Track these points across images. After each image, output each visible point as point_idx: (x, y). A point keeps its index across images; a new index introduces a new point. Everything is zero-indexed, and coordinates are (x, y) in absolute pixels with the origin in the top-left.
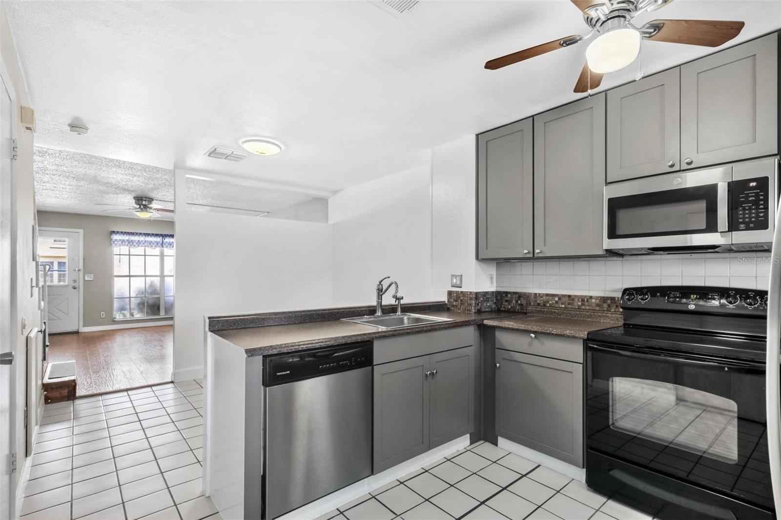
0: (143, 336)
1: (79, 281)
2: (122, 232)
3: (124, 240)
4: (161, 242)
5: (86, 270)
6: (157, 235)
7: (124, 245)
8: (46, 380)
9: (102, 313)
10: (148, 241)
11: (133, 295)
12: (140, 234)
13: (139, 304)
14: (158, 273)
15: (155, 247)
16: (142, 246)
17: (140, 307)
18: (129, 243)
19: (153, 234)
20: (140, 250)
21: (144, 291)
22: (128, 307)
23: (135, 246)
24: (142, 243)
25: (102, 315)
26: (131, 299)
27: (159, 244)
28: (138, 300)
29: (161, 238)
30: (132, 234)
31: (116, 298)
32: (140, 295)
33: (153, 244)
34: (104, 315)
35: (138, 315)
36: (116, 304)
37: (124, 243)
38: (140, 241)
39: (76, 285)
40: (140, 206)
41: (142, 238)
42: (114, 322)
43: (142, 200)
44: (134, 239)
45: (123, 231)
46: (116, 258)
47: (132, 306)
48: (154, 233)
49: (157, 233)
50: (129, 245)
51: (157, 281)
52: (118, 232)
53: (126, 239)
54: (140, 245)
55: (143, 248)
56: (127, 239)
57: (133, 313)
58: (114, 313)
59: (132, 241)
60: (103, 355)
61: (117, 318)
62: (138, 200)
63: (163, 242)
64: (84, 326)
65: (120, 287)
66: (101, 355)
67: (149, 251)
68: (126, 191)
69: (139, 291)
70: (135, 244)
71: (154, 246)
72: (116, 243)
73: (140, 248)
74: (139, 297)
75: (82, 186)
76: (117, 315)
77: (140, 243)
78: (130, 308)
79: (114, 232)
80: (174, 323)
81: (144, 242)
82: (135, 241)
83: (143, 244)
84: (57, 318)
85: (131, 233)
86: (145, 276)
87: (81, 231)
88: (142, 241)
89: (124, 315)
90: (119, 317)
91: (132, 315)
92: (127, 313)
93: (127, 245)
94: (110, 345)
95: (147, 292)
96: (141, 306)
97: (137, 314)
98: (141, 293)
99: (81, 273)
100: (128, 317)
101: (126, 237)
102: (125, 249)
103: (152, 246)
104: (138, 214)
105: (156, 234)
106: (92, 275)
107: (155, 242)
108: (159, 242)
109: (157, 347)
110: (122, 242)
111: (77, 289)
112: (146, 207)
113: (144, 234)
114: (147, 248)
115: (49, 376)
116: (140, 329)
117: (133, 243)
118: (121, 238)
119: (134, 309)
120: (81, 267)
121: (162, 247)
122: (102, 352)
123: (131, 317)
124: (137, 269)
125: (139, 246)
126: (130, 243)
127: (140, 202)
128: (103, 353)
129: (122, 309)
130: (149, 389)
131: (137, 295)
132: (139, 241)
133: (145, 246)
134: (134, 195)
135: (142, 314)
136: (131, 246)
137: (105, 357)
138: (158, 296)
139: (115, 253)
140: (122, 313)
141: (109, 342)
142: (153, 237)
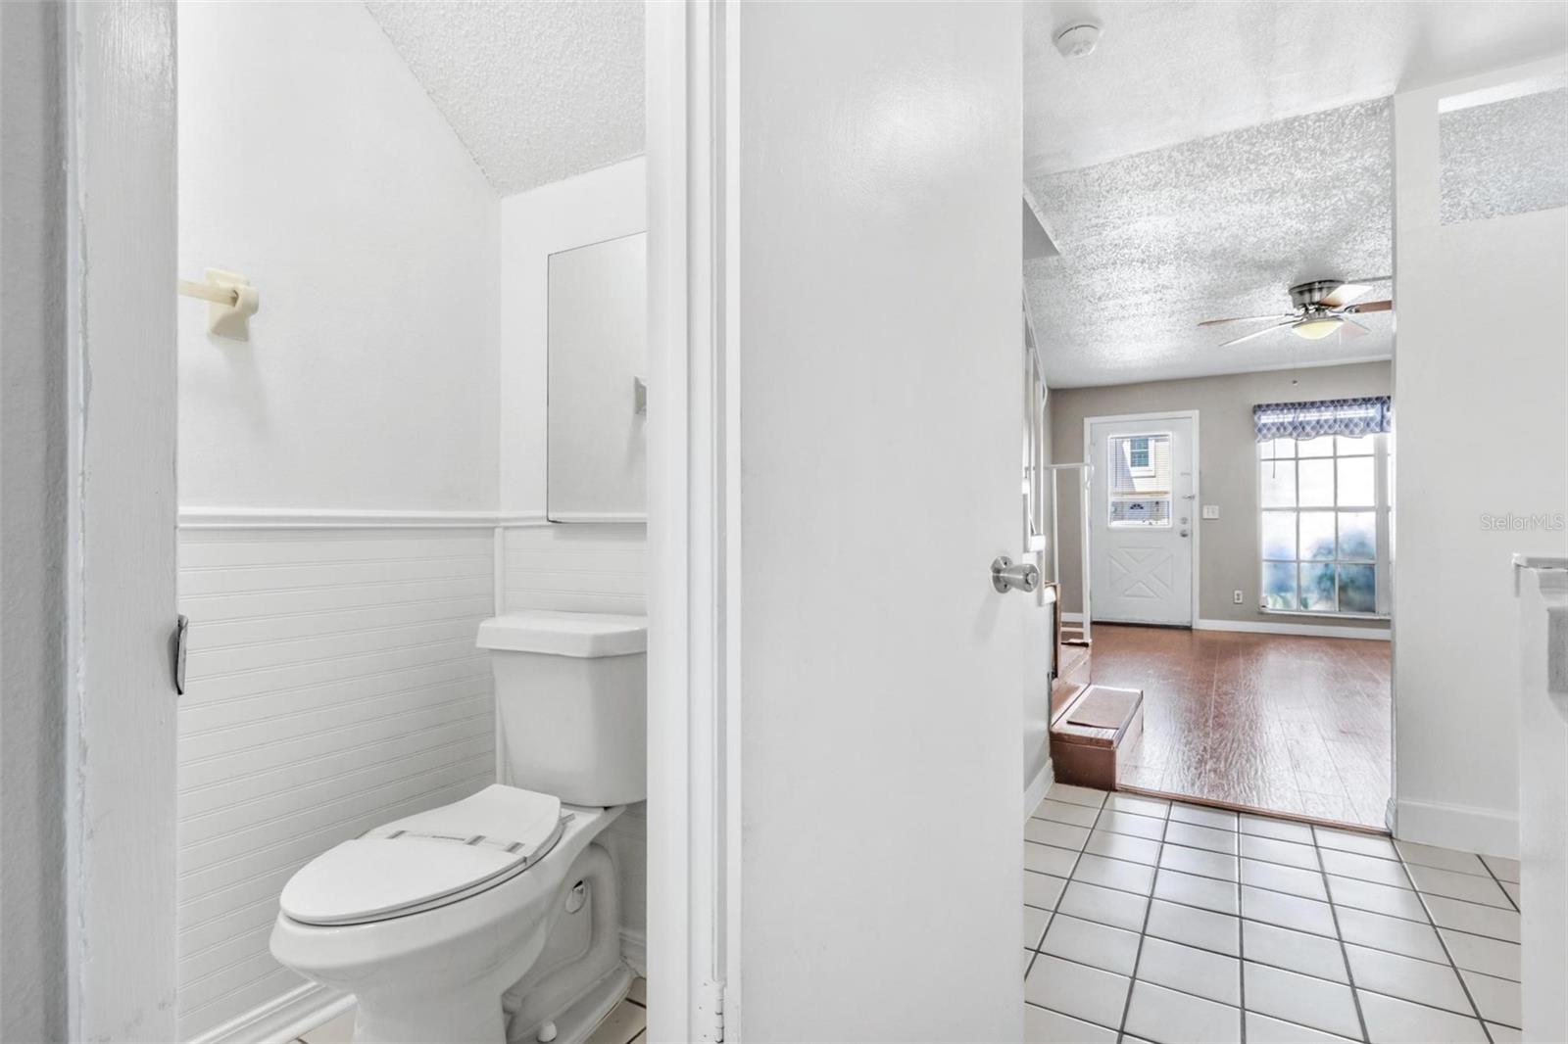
0: (1325, 659)
1: (1192, 520)
2: (1277, 405)
3: (1282, 424)
4: (1379, 418)
5: (1206, 496)
6: (1366, 401)
7: (1282, 436)
8: (1062, 727)
9: (1236, 592)
10: (1341, 421)
11: (1306, 554)
12: (1322, 403)
13: (1320, 579)
14: (1370, 502)
15: (1363, 432)
16: (1326, 433)
17: (1323, 586)
18: (1295, 428)
19: (1355, 400)
20: (1321, 445)
21: (1333, 546)
22: (1294, 584)
23: (1308, 435)
24: (1326, 427)
25: (1236, 597)
26: (1302, 564)
27: (1373, 425)
28: (1319, 570)
29: (1379, 406)
30: (1303, 406)
31: (1266, 561)
32: (1324, 554)
33: (1356, 425)
34: (1241, 597)
35: (1318, 606)
36: (1267, 576)
37: (1282, 430)
38: (1322, 422)
39: (1186, 527)
40: (1307, 310)
41: (1327, 415)
42: (1262, 615)
43: (1310, 291)
44: (1307, 419)
45: (1281, 401)
46: (1266, 468)
47: (1304, 583)
48: (1359, 395)
49: (1367, 396)
50: (1295, 434)
51: (1366, 523)
52: (1268, 406)
53: (1286, 420)
54: (1322, 432)
55: (1330, 439)
56: (1291, 420)
57: (1305, 599)
58: (1264, 595)
59: (1301, 423)
60: (1219, 687)
61: (1270, 606)
62: (1301, 293)
63: (1383, 417)
64: (1202, 616)
65: (1275, 533)
66: (1215, 687)
67: (1346, 445)
68: (1266, 270)
69: (1320, 548)
70: (1308, 429)
71: (1357, 431)
72: (1265, 431)
73: (1319, 439)
74: (1321, 562)
75: (1167, 288)
76: (1270, 601)
77: (1321, 427)
78: (1299, 586)
79: (1260, 406)
80: (1393, 635)
81: (1331, 422)
82: (1308, 423)
83: (1330, 427)
84: (1152, 594)
85: (1300, 404)
86: (1336, 509)
87: (1195, 414)
88: (1326, 421)
89: (1286, 602)
90: (1274, 605)
91: (1304, 603)
92: (1292, 598)
93: (1291, 435)
94: (1242, 667)
95: (1343, 550)
96: (1326, 580)
97: (1316, 603)
98: (1324, 552)
99: (1196, 503)
100: (1295, 607)
101: (1287, 417)
102: (1285, 446)
103: (1352, 432)
104: (1300, 332)
105: (1364, 399)
106: (1217, 507)
107: (1360, 419)
108: (1372, 419)
109: (1359, 699)
110: (1278, 429)
111: (1189, 536)
112: (1321, 306)
113: (1332, 402)
114: (1339, 438)
115: (1072, 717)
116: (1322, 641)
117: (1303, 428)
118: (1276, 421)
119: (1308, 590)
120: (1196, 490)
121: (1382, 430)
122: (1219, 680)
123: (1302, 608)
124: (1317, 492)
125: (1318, 434)
126: (1299, 430)
127: (1307, 298)
128: (1220, 684)
129: (1280, 588)
130: (1303, 833)
131: (1315, 556)
132: (1318, 422)
133: (1335, 433)
134: (1288, 279)
135: (1330, 604)
136: (1298, 435)
137: (1219, 695)
138: (1372, 562)
139: (1263, 457)
140: (1282, 597)
141: (1241, 660)
142: (1356, 407)
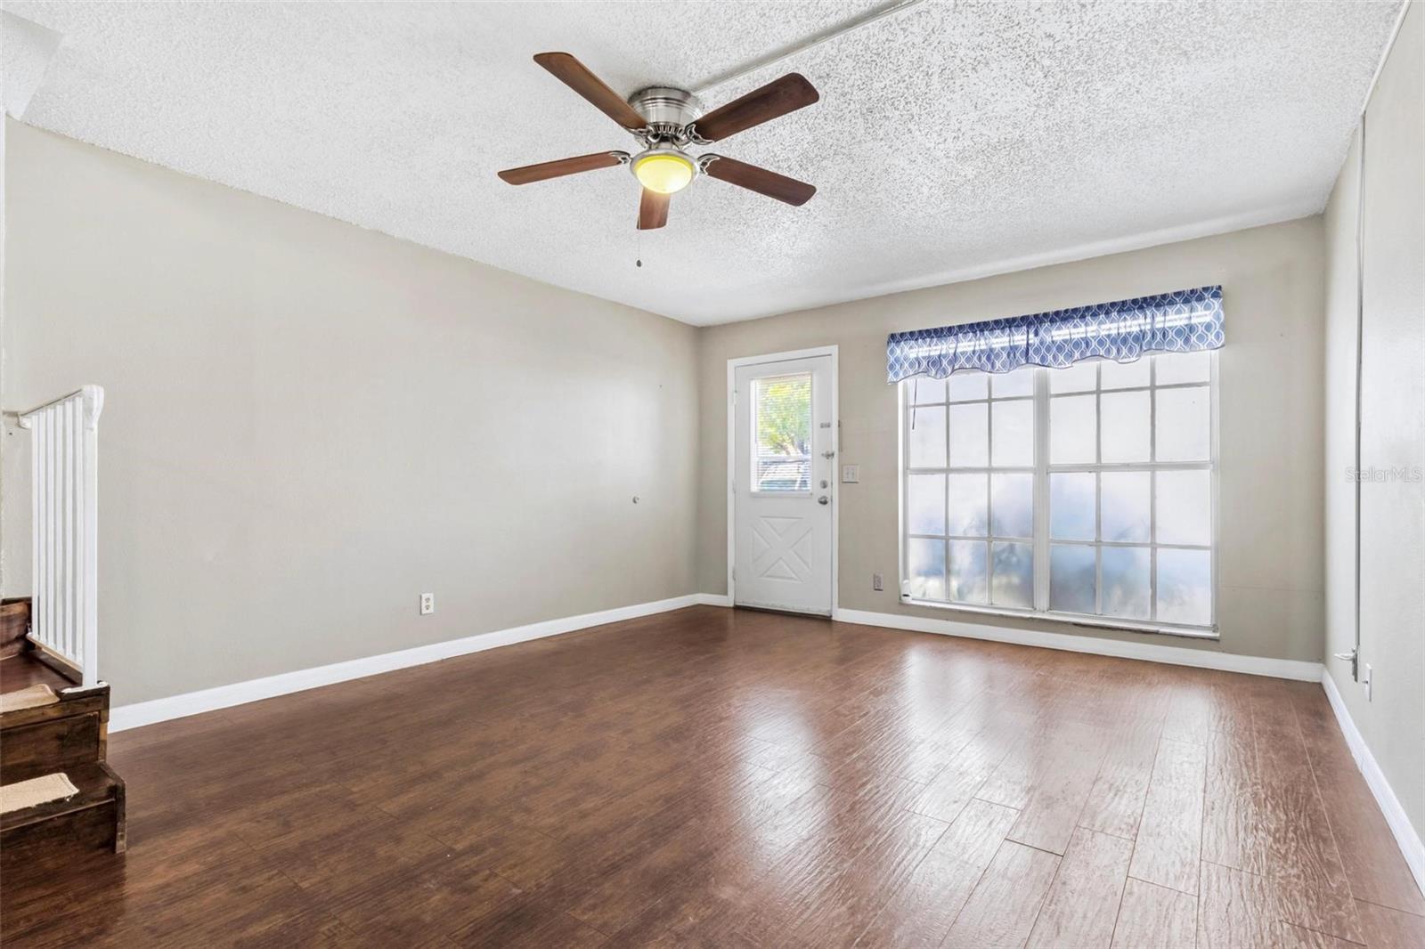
1: (832, 483)
4: (1027, 346)
5: (846, 454)
6: (1011, 323)
10: (985, 352)
11: (956, 529)
12: (960, 328)
14: (1030, 460)
15: (1008, 365)
18: (935, 364)
19: (997, 323)
21: (985, 517)
22: (942, 564)
26: (951, 542)
29: (1027, 329)
30: (949, 331)
31: (915, 535)
33: (1003, 356)
34: (881, 583)
36: (915, 556)
38: (959, 354)
39: (826, 493)
41: (966, 344)
42: (903, 607)
44: (944, 351)
48: (1002, 315)
49: (1008, 316)
53: (920, 355)
54: (957, 367)
56: (926, 353)
58: (908, 580)
59: (940, 357)
61: (912, 595)
64: (842, 605)
65: (923, 502)
67: (1000, 383)
69: (973, 520)
70: (945, 365)
71: (1002, 365)
74: (972, 538)
76: (914, 587)
77: (957, 360)
78: (947, 566)
79: (893, 336)
82: (945, 356)
84: (792, 575)
86: (989, 470)
87: (835, 350)
88: (964, 353)
90: (916, 594)
98: (977, 525)
99: (835, 463)
100: (941, 598)
102: (930, 387)
103: (993, 366)
105: (1006, 321)
106: (857, 467)
107: (1007, 348)
108: (1018, 347)
111: (830, 502)
113: (971, 326)
117: (940, 363)
120: (835, 445)
121: (1030, 363)
124: (969, 451)
129: (929, 571)
131: (965, 530)
132: (955, 354)
139: (899, 403)
142: (998, 332)
